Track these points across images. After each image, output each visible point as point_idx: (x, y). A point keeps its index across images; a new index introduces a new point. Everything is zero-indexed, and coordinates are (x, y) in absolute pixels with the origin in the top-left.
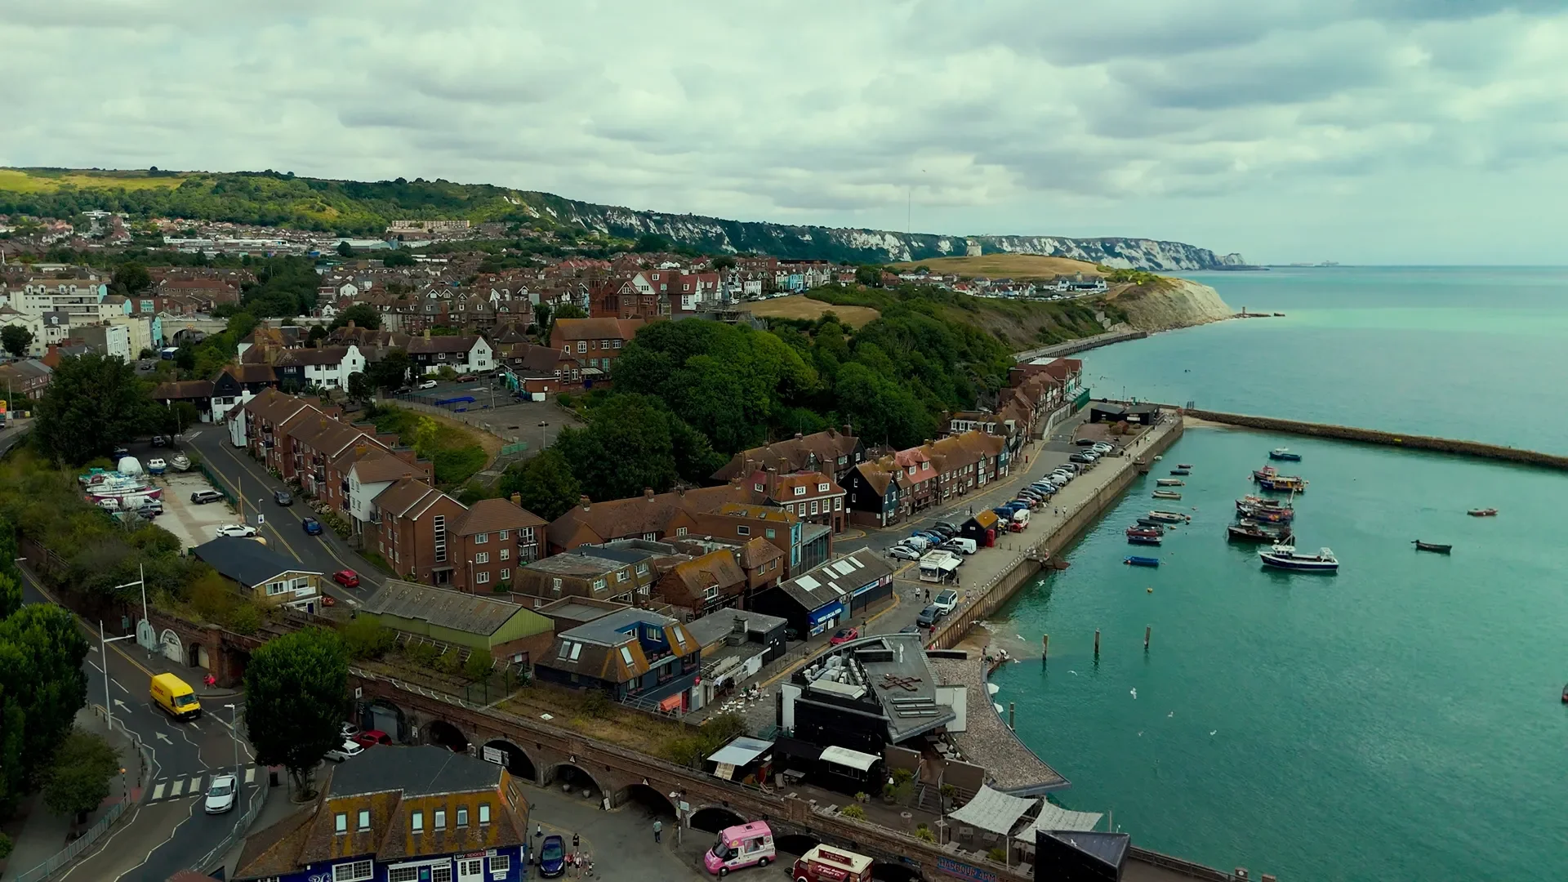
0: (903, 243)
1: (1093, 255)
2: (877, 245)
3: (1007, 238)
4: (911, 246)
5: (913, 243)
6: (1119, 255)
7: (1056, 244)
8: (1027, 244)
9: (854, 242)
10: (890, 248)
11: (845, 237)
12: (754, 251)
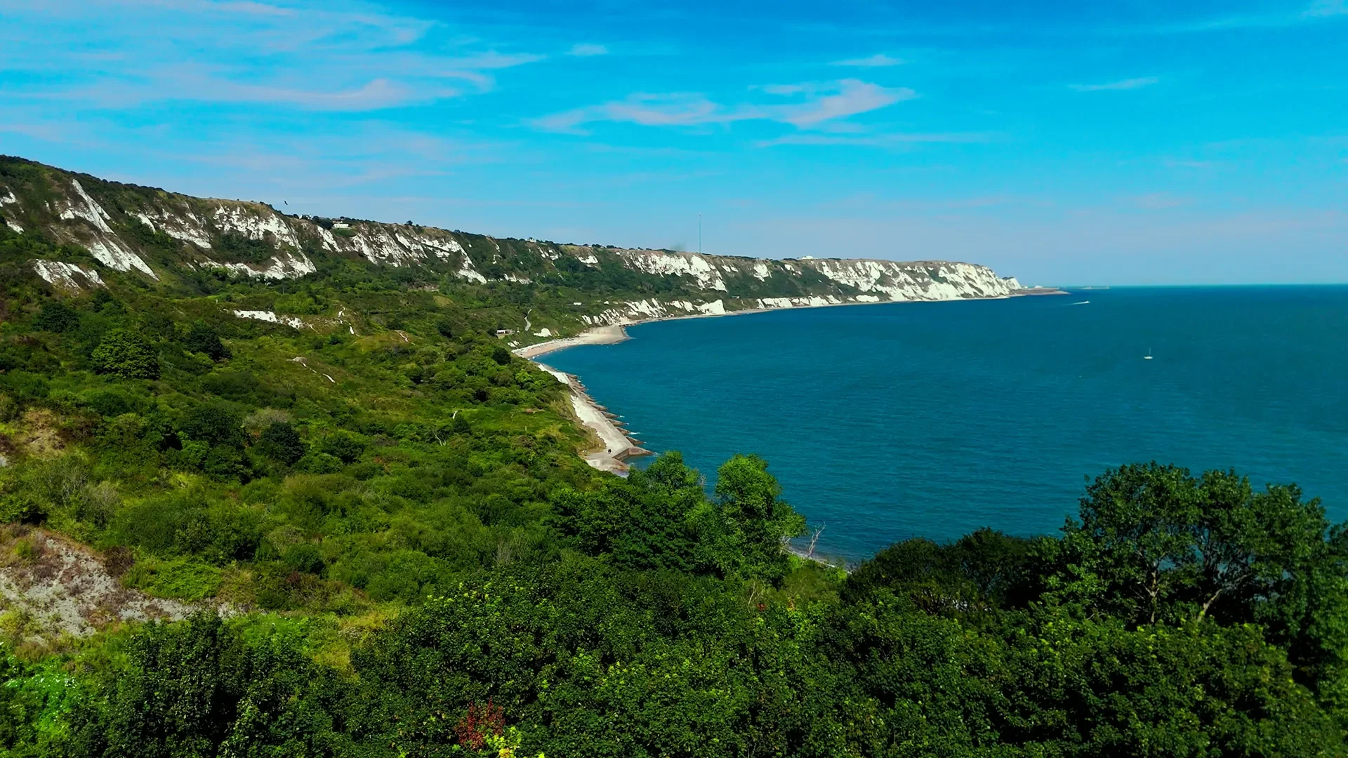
0: (714, 267)
1: (919, 280)
2: (682, 270)
4: (722, 271)
6: (944, 280)
7: (881, 268)
8: (850, 268)
9: (652, 267)
10: (699, 274)
11: (641, 260)
12: (514, 279)
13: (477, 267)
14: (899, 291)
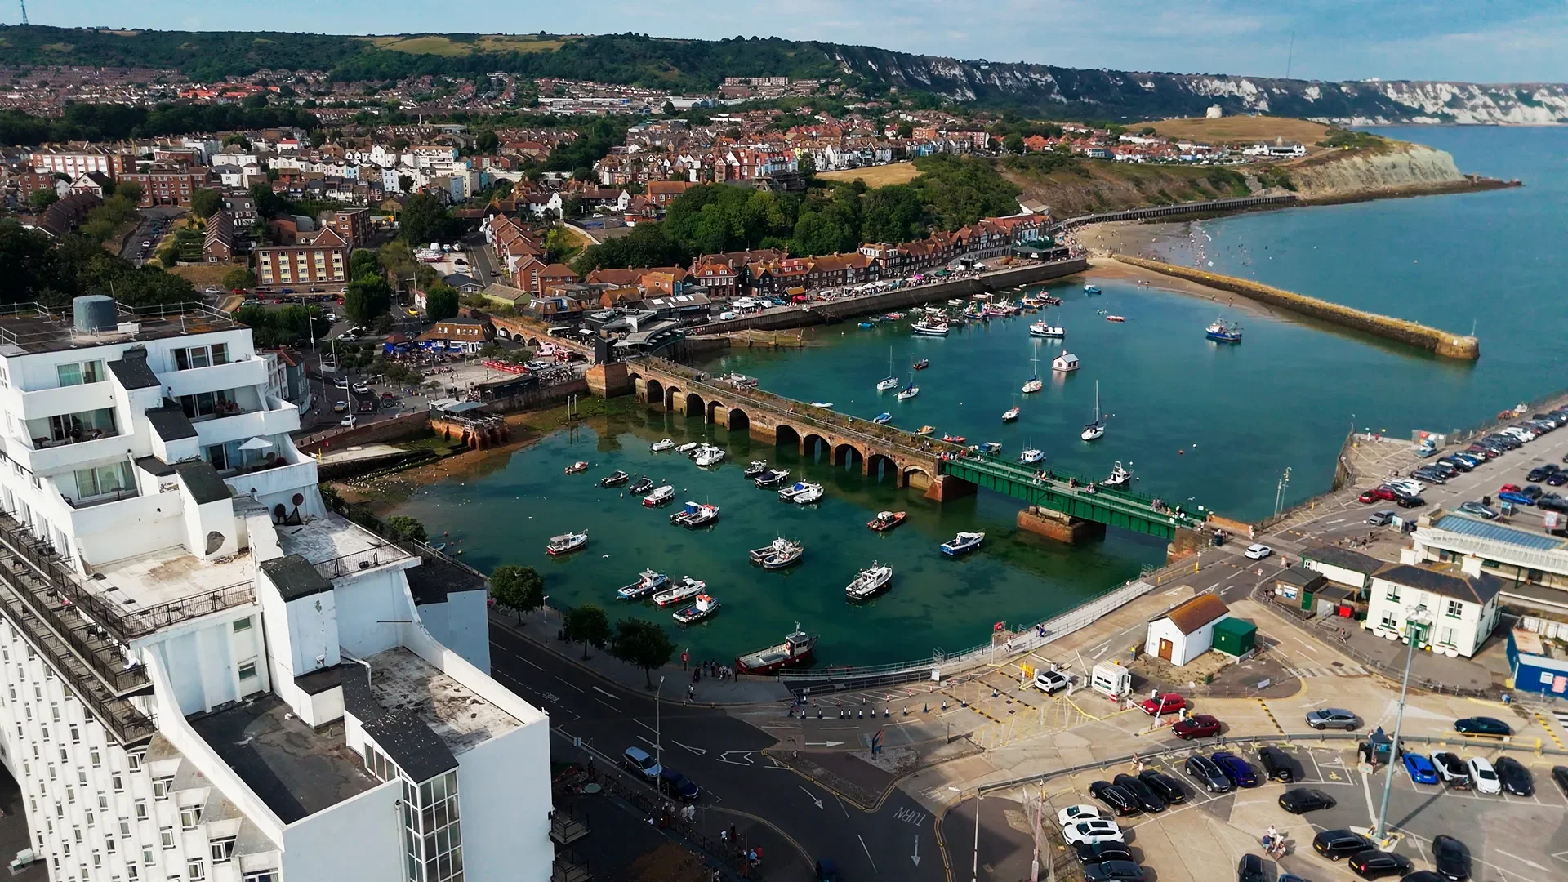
0: (1261, 90)
1: (1503, 103)
2: (1230, 92)
3: (1393, 83)
4: (1270, 93)
5: (1275, 90)
6: (1539, 104)
7: (1456, 91)
8: (1418, 91)
9: (1203, 90)
10: (1245, 95)
11: (1193, 84)
12: (1086, 101)
13: (1062, 92)
14: (1470, 113)
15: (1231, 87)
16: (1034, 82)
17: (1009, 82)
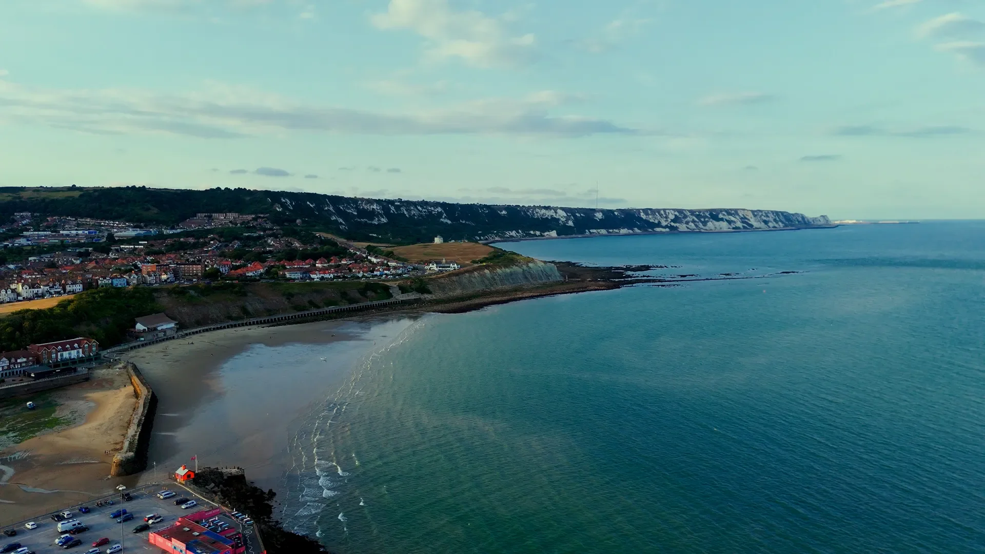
0: (569, 214)
2: (552, 216)
3: (643, 210)
4: (575, 216)
5: (577, 214)
6: (722, 219)
7: (677, 213)
8: (657, 214)
9: (536, 215)
10: (560, 217)
11: (530, 212)
12: (464, 222)
13: (447, 218)
14: (684, 226)
15: (552, 213)
16: (430, 212)
17: (413, 212)
